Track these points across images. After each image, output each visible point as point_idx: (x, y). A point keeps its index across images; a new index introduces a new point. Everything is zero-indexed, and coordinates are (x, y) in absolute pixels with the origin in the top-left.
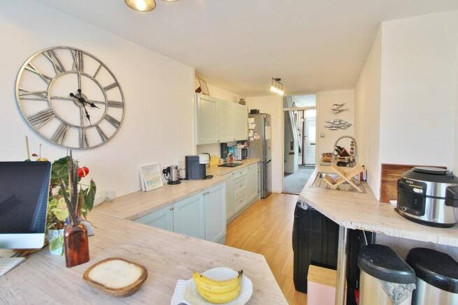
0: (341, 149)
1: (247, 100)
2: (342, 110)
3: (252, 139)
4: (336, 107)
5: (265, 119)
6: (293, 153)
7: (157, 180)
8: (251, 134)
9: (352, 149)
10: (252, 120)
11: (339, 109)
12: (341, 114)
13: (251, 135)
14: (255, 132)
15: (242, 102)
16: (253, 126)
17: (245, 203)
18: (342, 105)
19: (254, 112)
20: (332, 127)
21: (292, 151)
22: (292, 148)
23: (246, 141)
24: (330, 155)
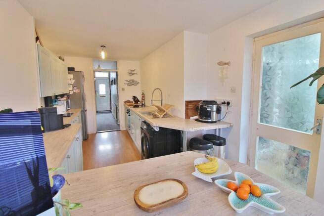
0: (136, 97)
1: (66, 58)
2: (134, 74)
3: (72, 93)
4: (130, 71)
8: (71, 88)
9: (143, 97)
10: (71, 76)
11: (132, 73)
12: (133, 76)
14: (74, 87)
16: (72, 82)
18: (134, 70)
19: (71, 70)
20: (129, 84)
23: (66, 94)
24: (129, 102)
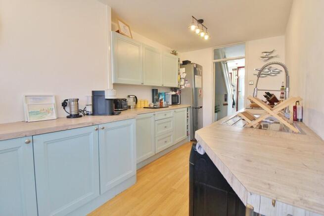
0: (271, 95)
3: (183, 87)
4: (265, 54)
5: (195, 69)
6: (227, 104)
7: (48, 112)
9: (283, 93)
10: (183, 70)
11: (268, 55)
13: (182, 83)
14: (185, 80)
15: (175, 53)
16: (184, 76)
17: (169, 144)
18: (272, 52)
19: (185, 63)
21: (226, 103)
22: (226, 100)
23: (178, 88)
